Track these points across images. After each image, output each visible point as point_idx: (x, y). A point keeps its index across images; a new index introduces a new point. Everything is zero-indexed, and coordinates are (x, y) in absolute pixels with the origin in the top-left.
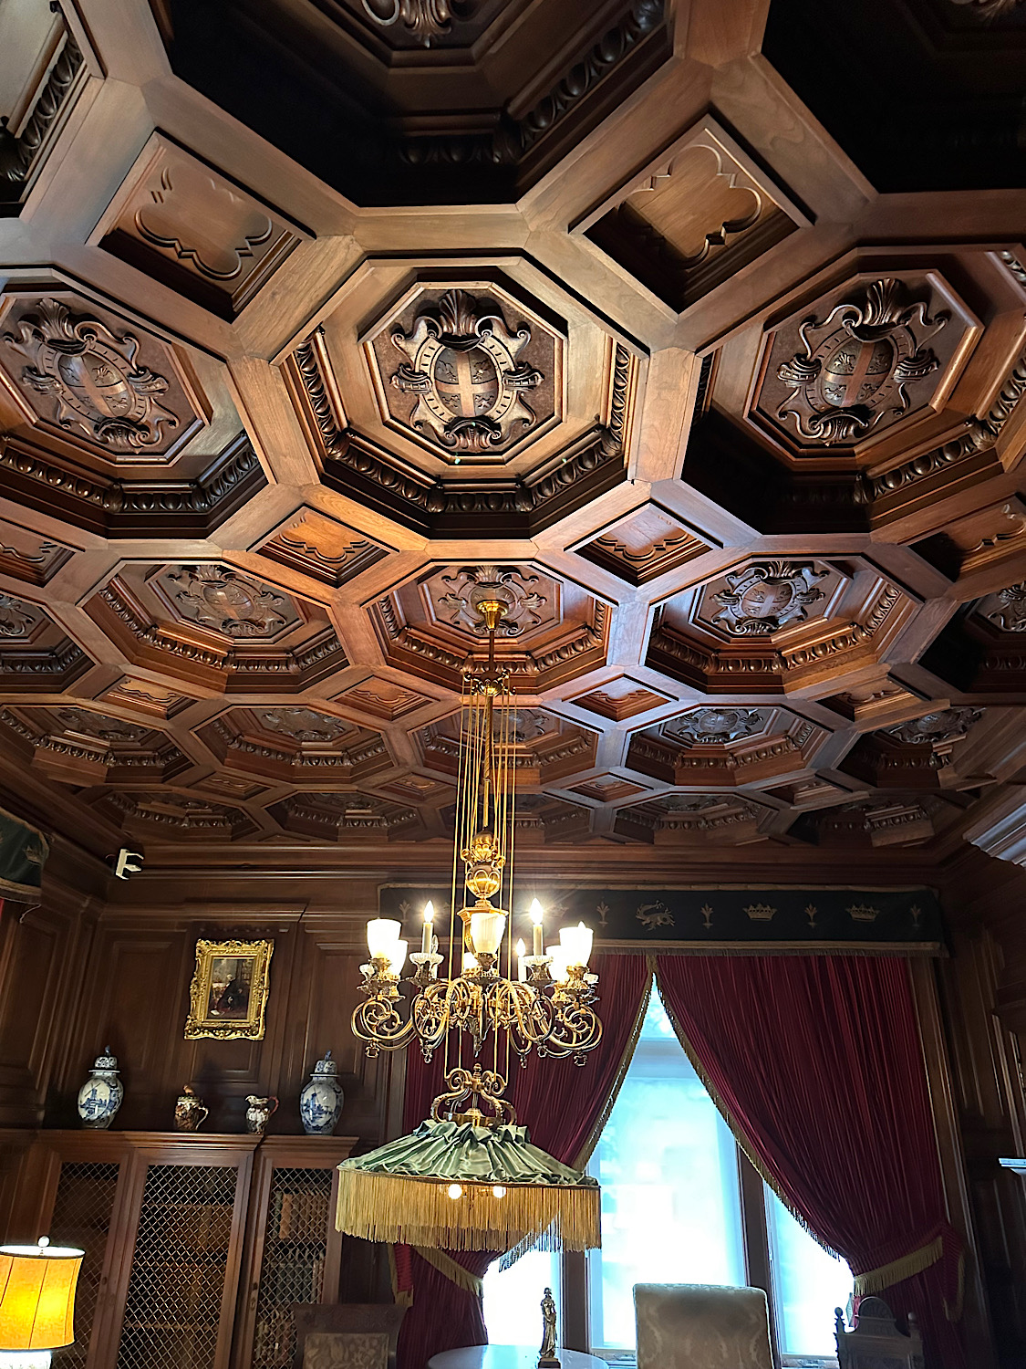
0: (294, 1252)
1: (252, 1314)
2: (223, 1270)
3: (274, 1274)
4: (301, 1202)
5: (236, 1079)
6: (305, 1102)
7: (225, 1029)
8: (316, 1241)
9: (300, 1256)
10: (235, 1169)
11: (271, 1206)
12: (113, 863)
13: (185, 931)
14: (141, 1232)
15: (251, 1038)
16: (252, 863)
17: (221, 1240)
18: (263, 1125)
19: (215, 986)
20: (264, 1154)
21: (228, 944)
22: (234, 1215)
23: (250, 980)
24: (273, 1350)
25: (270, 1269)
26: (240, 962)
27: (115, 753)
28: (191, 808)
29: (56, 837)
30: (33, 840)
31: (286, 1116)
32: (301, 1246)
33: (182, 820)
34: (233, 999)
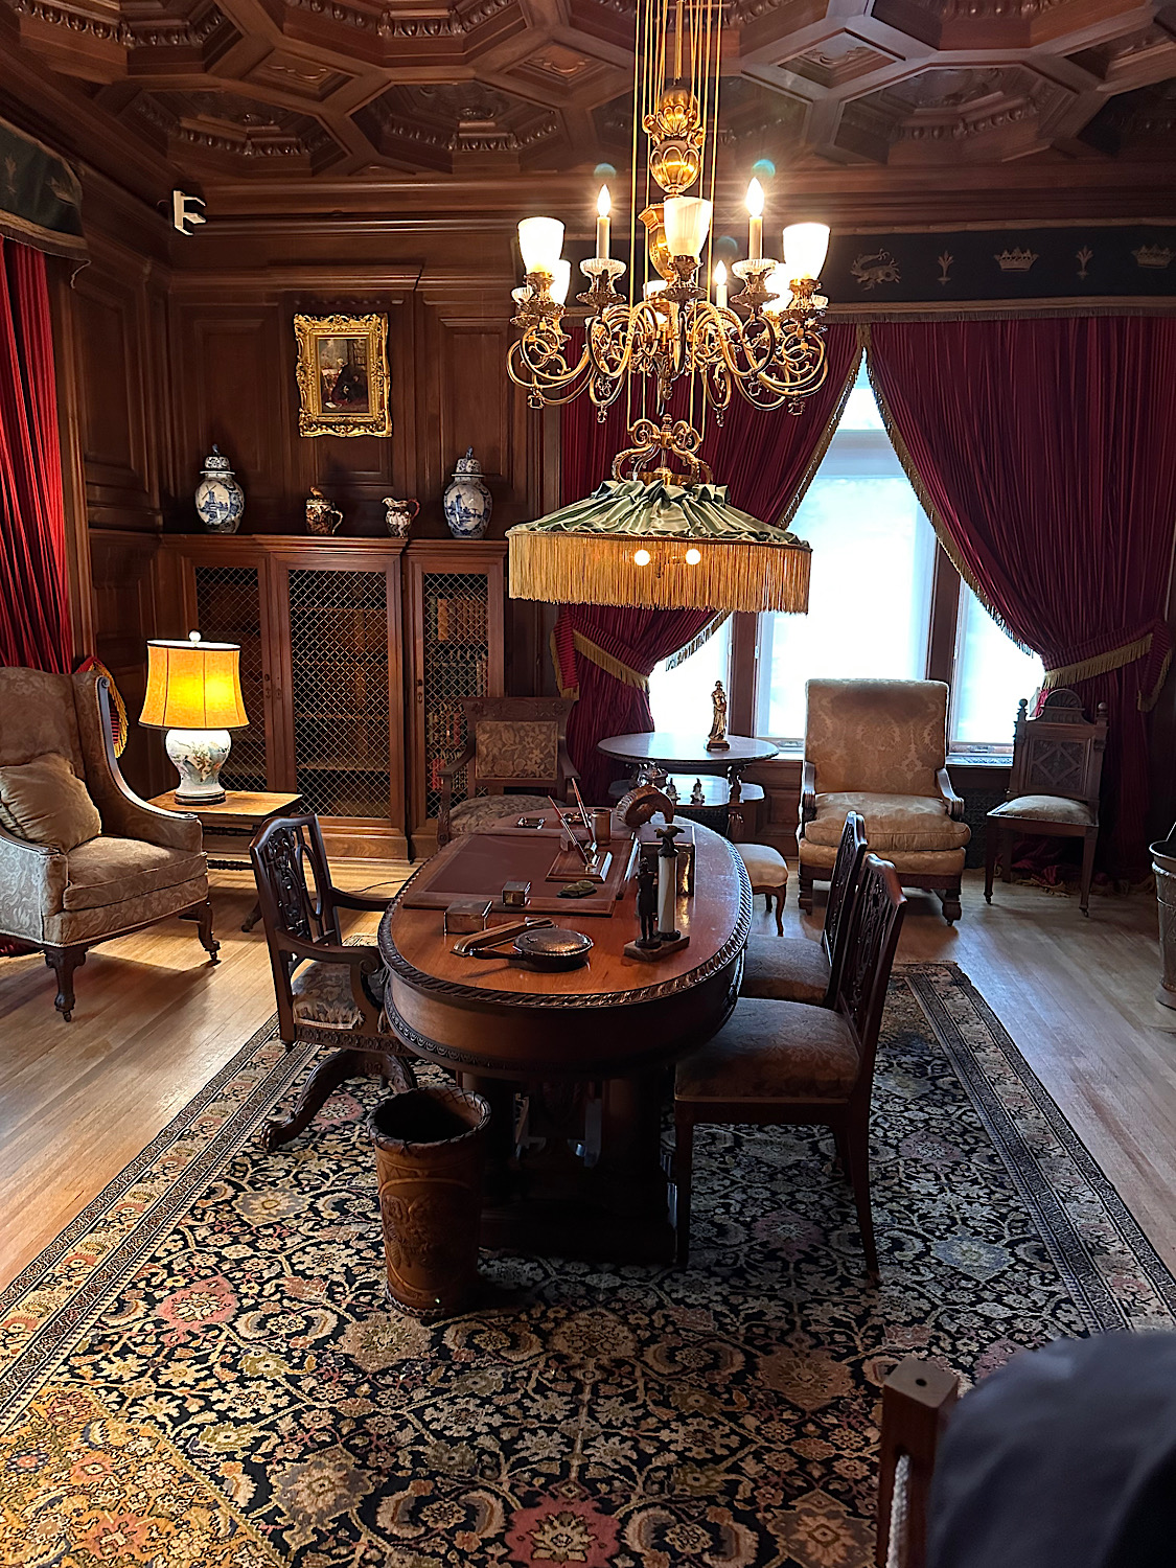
0: (456, 652)
1: (421, 707)
2: (385, 668)
3: (437, 672)
4: (458, 606)
5: (367, 481)
6: (449, 504)
7: (346, 424)
8: (476, 642)
9: (462, 657)
10: (383, 574)
11: (426, 611)
12: (168, 211)
13: (276, 304)
14: (294, 634)
15: (377, 434)
16: (344, 210)
17: (379, 642)
18: (405, 529)
19: (325, 372)
20: (411, 559)
21: (331, 320)
22: (388, 618)
23: (365, 365)
24: (445, 736)
25: (433, 667)
26: (350, 342)
27: (131, 24)
28: (250, 125)
29: (84, 169)
30: (54, 168)
31: (430, 518)
32: (462, 647)
33: (244, 146)
34: (349, 388)
